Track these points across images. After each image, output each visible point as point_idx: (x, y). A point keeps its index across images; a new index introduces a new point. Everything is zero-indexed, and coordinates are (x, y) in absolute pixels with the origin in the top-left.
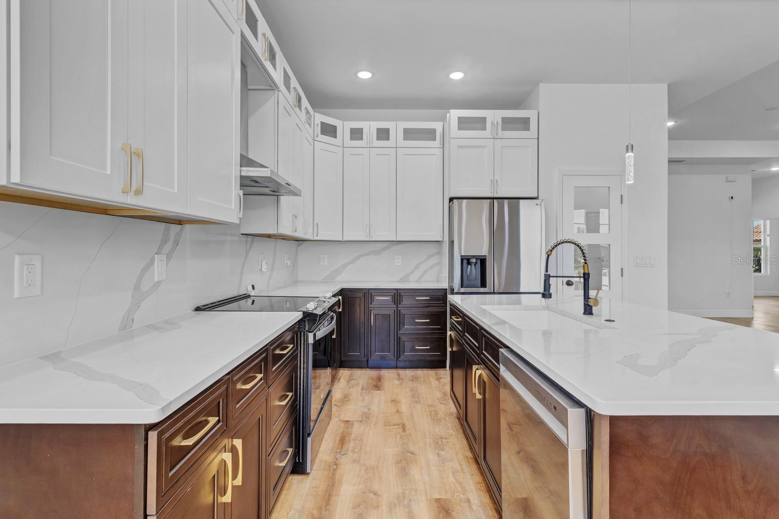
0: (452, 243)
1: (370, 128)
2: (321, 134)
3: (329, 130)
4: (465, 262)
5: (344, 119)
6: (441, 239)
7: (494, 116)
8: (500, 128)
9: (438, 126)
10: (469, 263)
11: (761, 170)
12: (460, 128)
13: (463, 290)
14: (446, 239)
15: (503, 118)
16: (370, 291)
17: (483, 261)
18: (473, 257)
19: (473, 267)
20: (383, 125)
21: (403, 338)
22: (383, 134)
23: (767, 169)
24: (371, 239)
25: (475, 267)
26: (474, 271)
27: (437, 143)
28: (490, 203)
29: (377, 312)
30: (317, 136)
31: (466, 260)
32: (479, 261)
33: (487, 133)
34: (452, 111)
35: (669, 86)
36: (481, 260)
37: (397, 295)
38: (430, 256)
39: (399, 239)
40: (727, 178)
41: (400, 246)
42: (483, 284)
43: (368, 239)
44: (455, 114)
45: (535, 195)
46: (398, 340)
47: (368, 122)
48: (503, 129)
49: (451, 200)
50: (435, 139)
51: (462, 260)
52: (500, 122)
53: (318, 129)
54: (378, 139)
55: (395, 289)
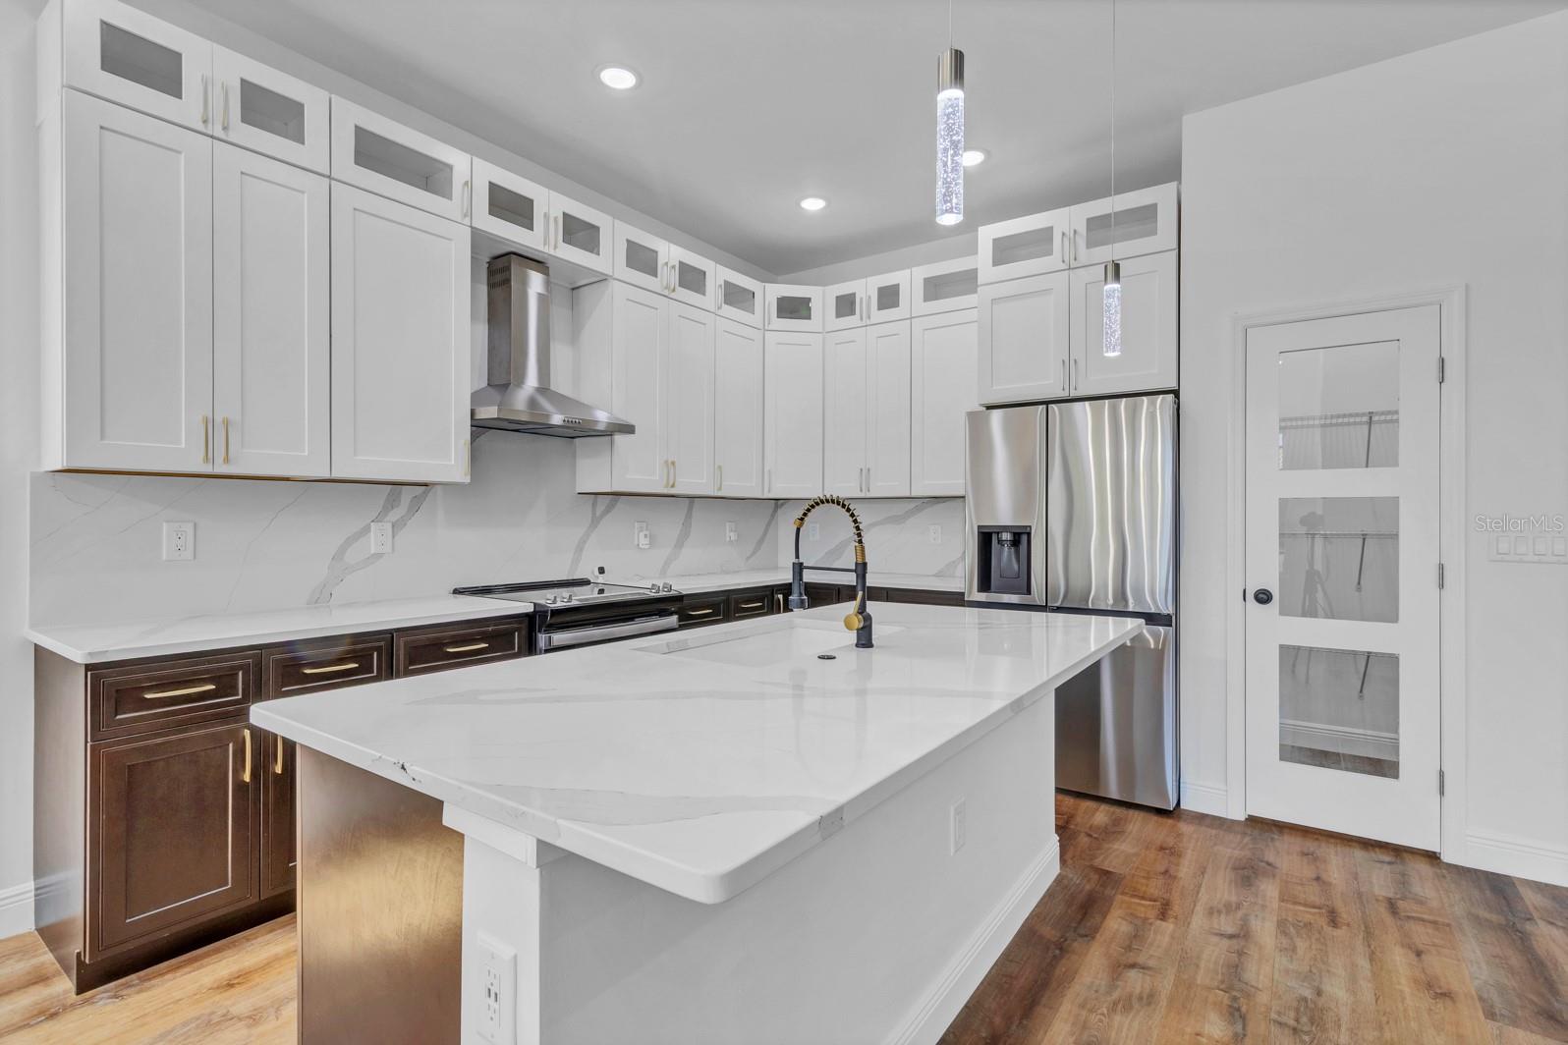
1: (865, 288)
3: (795, 309)
13: (982, 597)
34: (981, 229)
41: (941, 506)
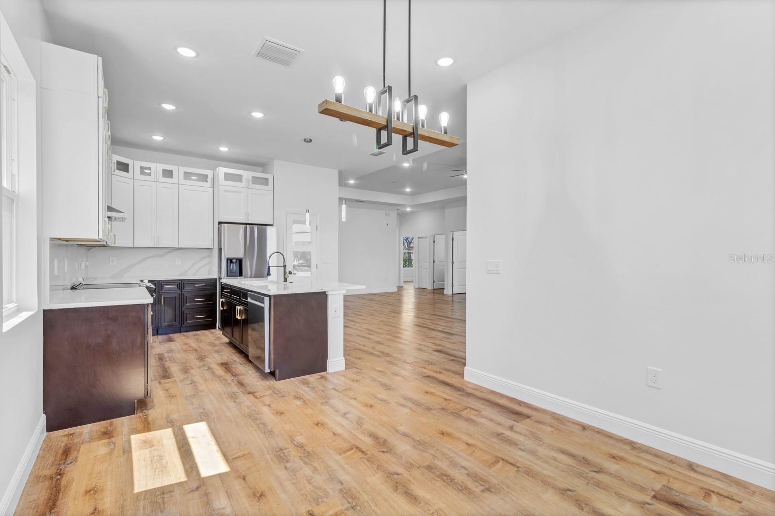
0: (220, 250)
2: (117, 169)
4: (229, 262)
5: (134, 159)
6: (212, 247)
7: (247, 175)
8: (251, 183)
9: (209, 173)
10: (231, 262)
11: (402, 209)
12: (225, 179)
14: (216, 247)
15: (252, 177)
16: (160, 282)
17: (240, 261)
18: (234, 258)
19: (234, 264)
20: (168, 167)
21: (186, 312)
22: (168, 174)
23: (404, 209)
24: (158, 246)
25: (236, 265)
26: (234, 267)
27: (209, 184)
28: (245, 228)
29: (165, 296)
30: (114, 171)
31: (230, 261)
32: (238, 261)
33: (243, 184)
35: (339, 171)
36: (239, 260)
37: (181, 284)
38: (204, 258)
39: (180, 247)
40: (386, 213)
42: (241, 274)
43: (156, 246)
44: (222, 170)
45: (272, 224)
46: (182, 313)
47: (156, 164)
48: (253, 183)
49: (220, 223)
50: (207, 182)
51: (227, 260)
52: (251, 179)
53: (114, 166)
54: (163, 177)
55: (179, 280)
